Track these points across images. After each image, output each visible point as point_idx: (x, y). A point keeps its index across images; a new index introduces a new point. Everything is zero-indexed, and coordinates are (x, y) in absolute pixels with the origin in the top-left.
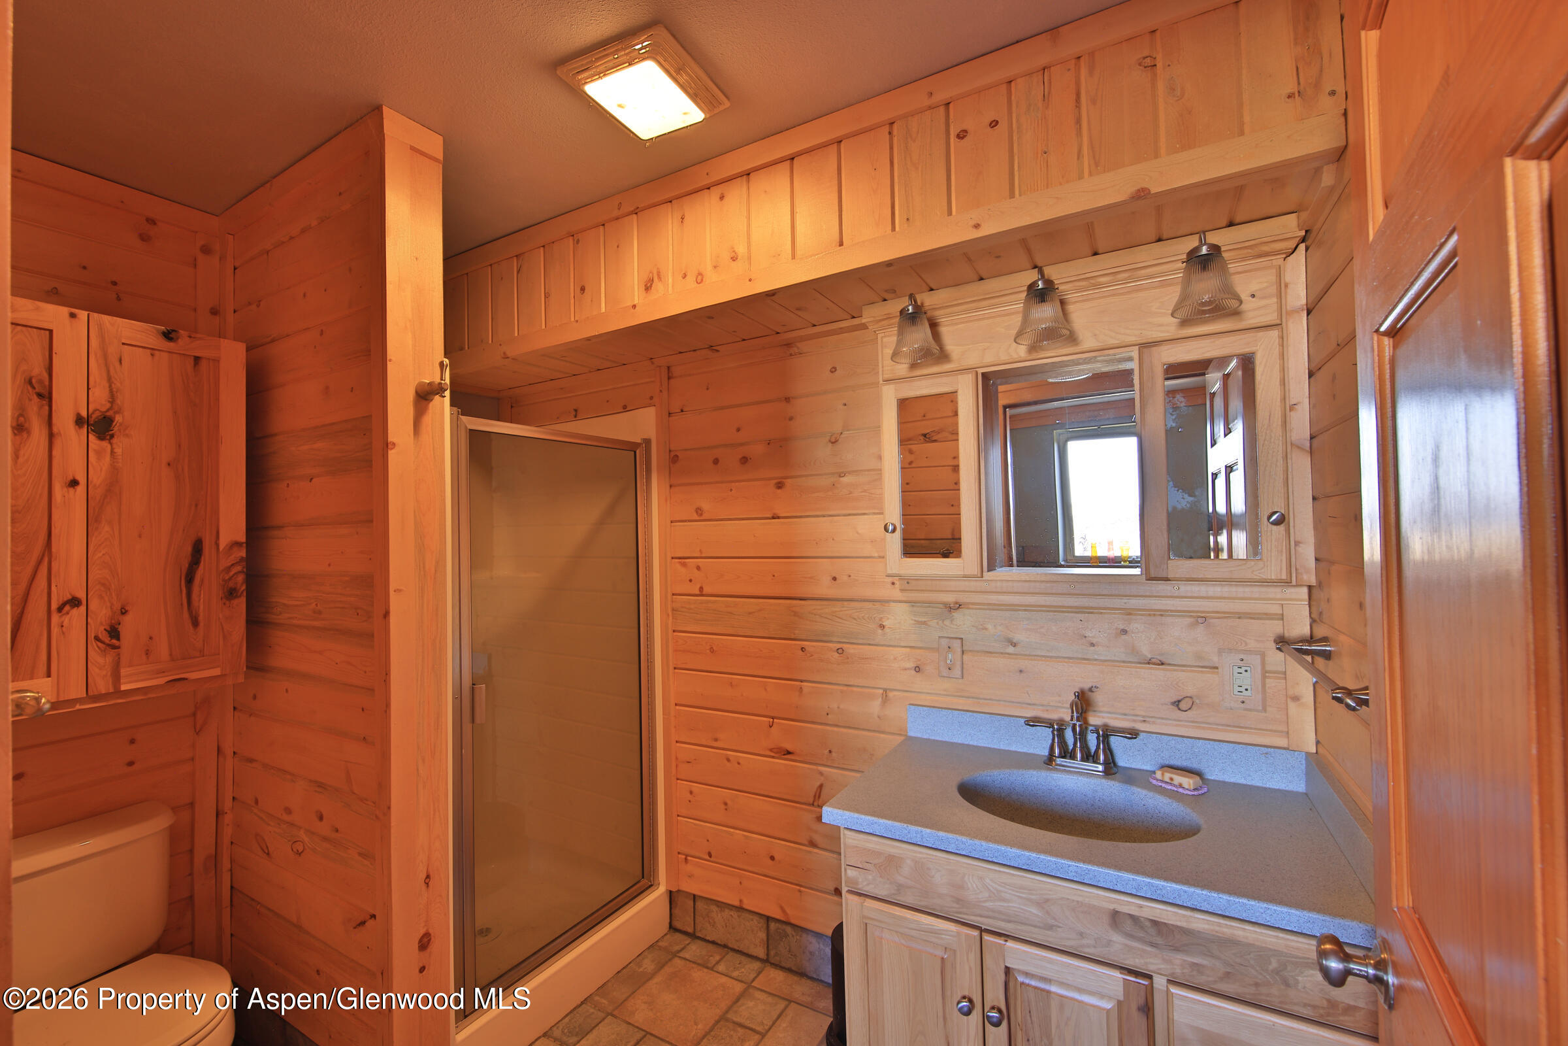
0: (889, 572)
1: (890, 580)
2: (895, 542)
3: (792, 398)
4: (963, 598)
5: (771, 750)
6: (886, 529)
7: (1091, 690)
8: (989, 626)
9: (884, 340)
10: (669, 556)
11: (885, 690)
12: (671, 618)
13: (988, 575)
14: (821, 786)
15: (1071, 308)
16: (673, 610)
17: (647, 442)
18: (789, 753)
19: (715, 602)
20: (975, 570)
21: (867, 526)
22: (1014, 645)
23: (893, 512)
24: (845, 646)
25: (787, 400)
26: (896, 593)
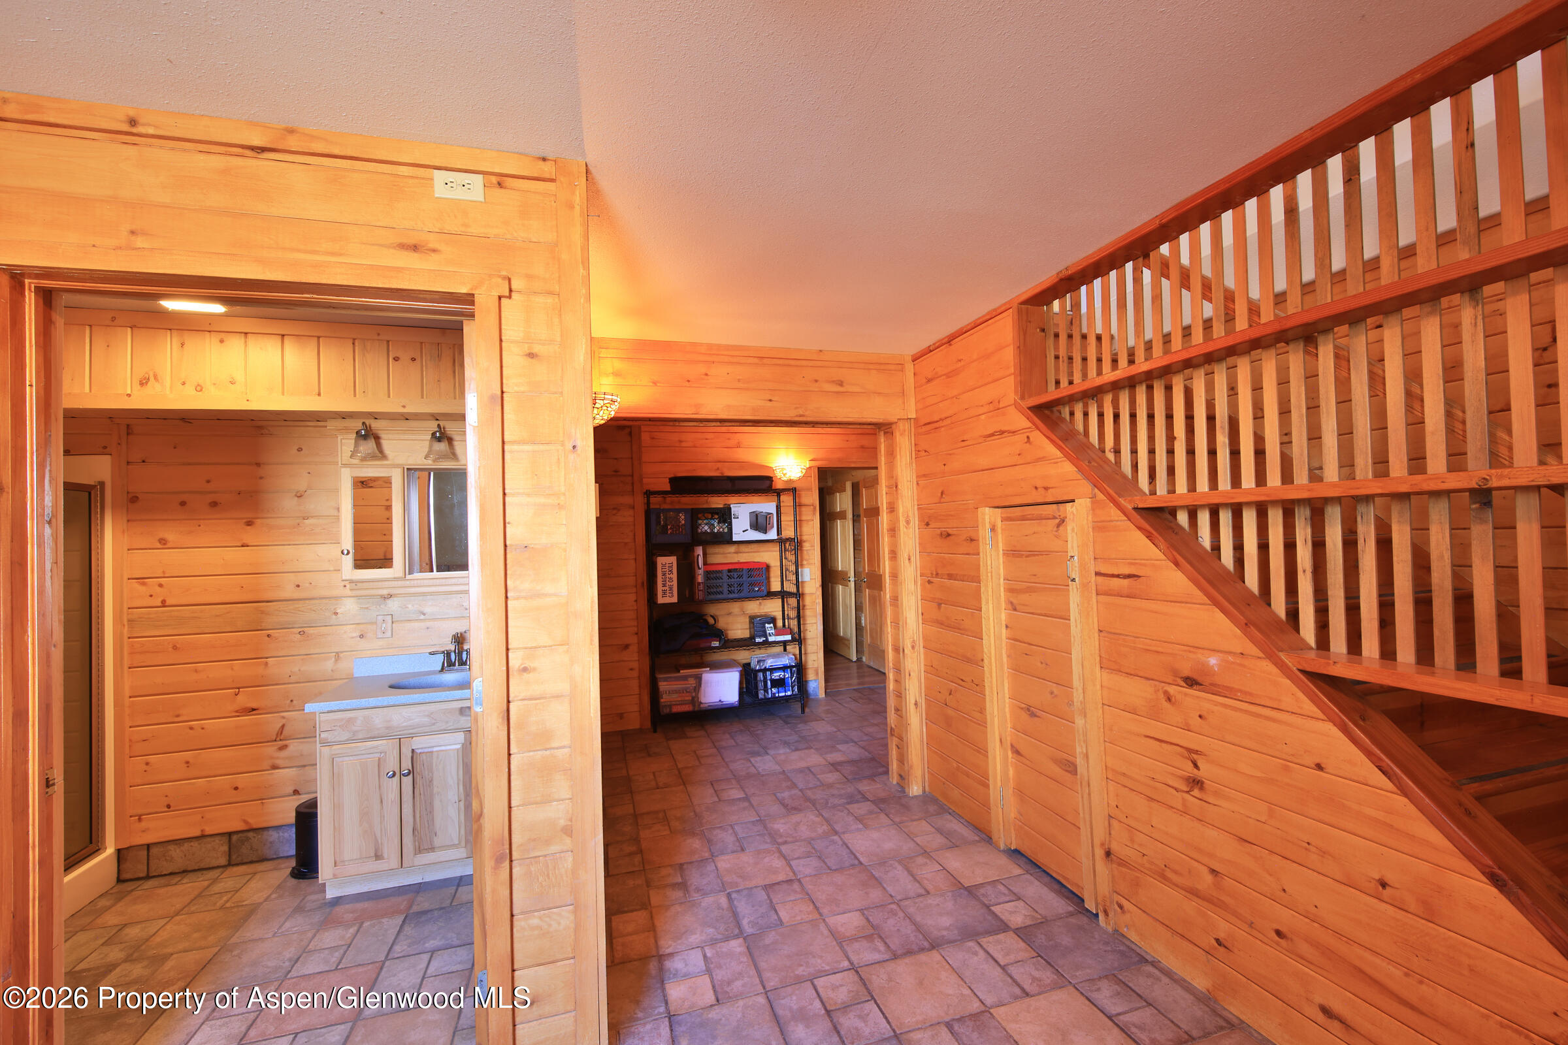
0: (344, 578)
1: (343, 583)
2: (348, 561)
3: (263, 464)
4: (393, 591)
5: (237, 712)
6: (343, 553)
7: (465, 632)
8: (410, 606)
9: (343, 441)
10: (126, 577)
11: (337, 653)
12: (126, 627)
13: (408, 577)
14: (283, 726)
15: (455, 443)
16: (129, 621)
17: (102, 484)
18: (254, 710)
19: (178, 611)
20: (401, 574)
21: (327, 552)
22: (424, 614)
23: (347, 542)
24: (305, 629)
25: (258, 465)
26: (347, 592)
